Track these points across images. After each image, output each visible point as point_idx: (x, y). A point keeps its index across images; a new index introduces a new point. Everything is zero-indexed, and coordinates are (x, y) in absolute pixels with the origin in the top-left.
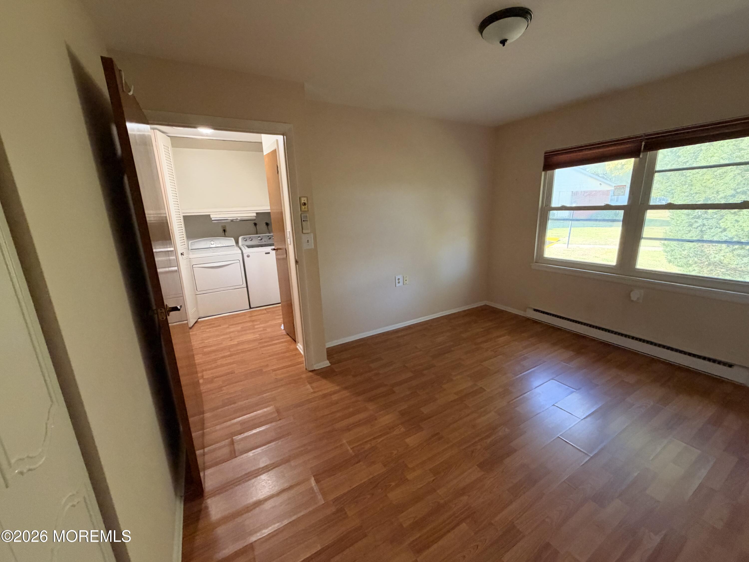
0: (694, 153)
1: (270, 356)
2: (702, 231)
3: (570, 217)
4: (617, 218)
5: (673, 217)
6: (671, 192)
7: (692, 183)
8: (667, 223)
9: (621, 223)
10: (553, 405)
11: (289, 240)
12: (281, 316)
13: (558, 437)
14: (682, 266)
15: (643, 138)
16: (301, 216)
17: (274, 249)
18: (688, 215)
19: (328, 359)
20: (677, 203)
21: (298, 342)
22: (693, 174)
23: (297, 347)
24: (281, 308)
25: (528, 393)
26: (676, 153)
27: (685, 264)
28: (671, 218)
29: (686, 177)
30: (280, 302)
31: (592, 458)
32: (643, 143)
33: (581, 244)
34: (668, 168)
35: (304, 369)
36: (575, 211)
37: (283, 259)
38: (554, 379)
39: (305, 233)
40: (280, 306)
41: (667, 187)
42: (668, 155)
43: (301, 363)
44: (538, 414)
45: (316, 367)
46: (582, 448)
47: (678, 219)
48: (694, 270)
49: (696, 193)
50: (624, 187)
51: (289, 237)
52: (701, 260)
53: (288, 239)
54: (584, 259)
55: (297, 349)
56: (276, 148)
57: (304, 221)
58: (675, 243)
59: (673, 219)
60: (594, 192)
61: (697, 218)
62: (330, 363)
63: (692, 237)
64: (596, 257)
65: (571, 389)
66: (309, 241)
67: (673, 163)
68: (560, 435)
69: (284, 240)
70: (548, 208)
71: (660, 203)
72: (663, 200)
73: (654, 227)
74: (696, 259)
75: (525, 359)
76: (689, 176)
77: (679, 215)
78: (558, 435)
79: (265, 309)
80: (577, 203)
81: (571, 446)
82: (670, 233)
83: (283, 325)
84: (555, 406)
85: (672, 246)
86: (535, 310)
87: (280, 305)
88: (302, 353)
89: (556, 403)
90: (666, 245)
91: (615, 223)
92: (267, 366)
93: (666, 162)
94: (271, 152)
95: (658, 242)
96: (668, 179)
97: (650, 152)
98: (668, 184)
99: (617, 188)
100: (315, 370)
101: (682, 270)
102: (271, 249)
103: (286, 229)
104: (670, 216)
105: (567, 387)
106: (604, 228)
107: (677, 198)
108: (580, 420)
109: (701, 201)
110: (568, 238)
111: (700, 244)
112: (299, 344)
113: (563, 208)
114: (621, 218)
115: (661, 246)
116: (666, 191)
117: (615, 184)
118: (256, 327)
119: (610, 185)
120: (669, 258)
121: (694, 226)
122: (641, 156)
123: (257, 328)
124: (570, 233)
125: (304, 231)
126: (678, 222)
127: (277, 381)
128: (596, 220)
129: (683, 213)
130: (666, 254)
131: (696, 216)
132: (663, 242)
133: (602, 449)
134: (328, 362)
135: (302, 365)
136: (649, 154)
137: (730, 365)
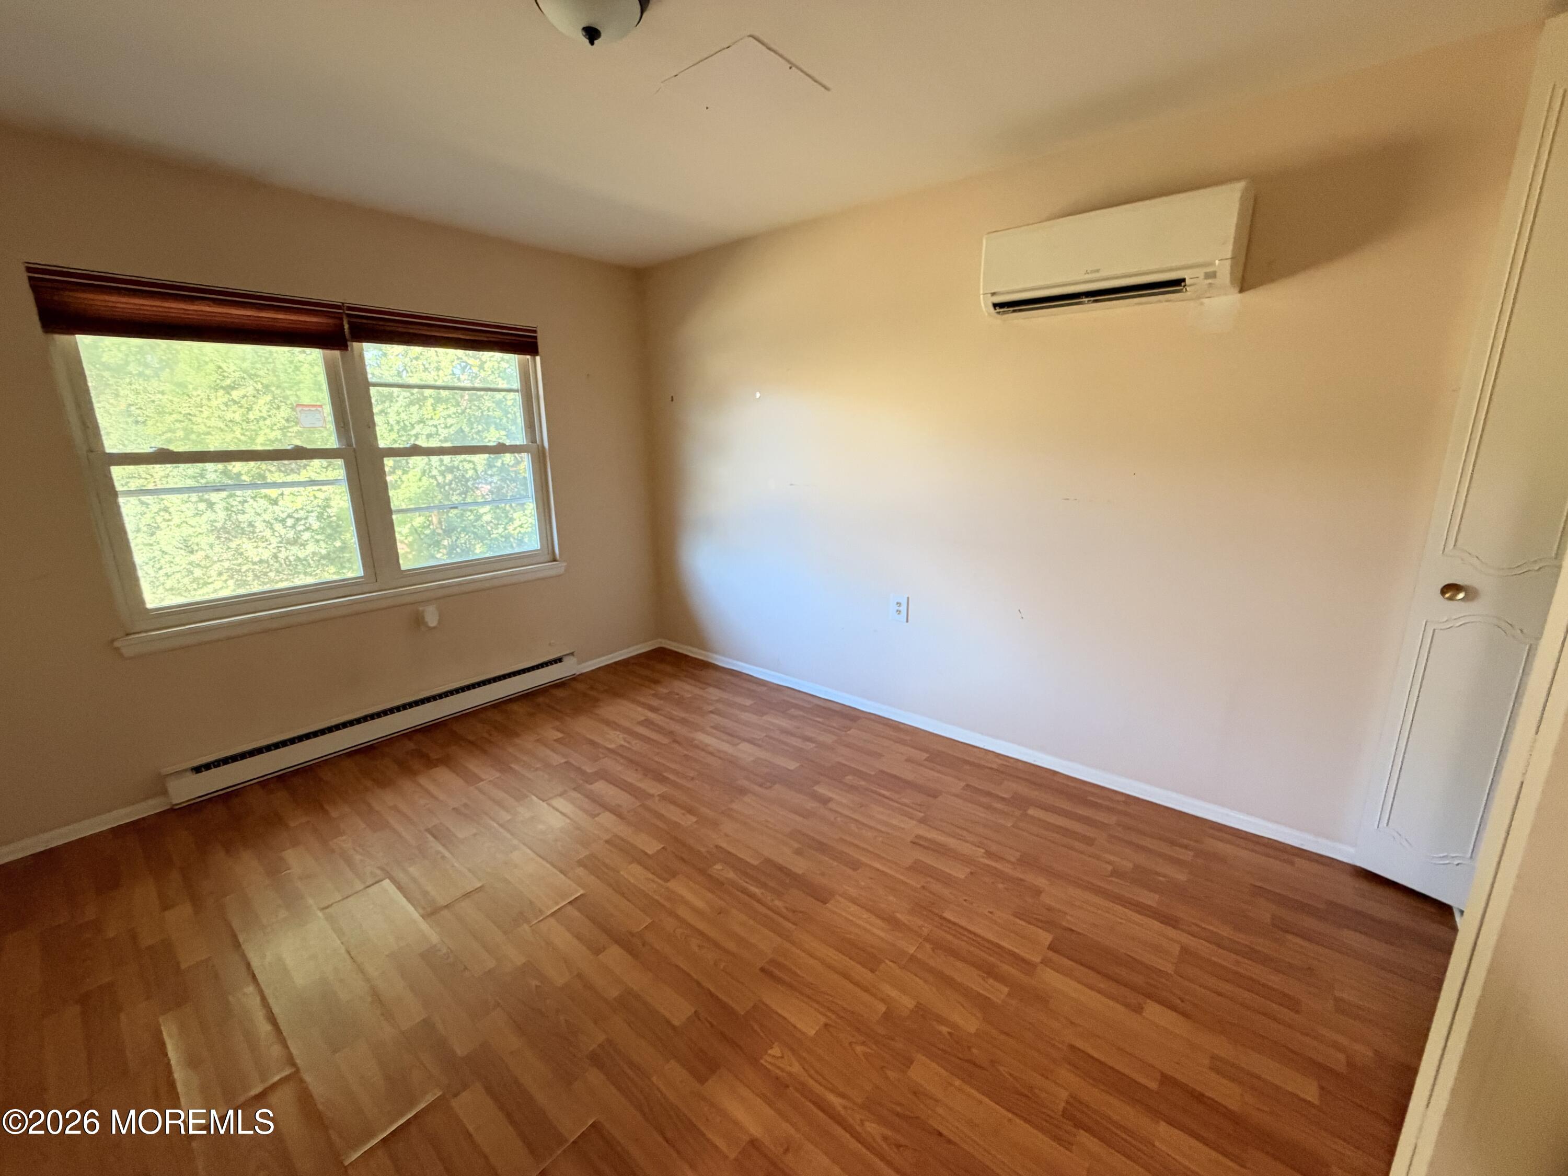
15: (340, 311)
32: (346, 323)
70: (100, 458)
86: (197, 770)
137: (559, 660)
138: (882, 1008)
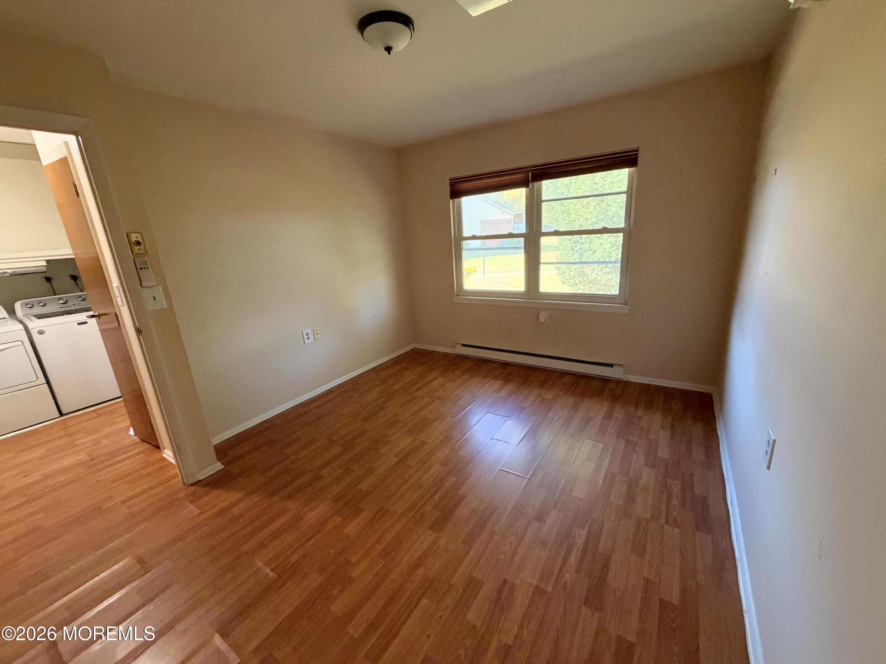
0: (567, 185)
1: (113, 482)
2: (580, 254)
3: (482, 246)
4: (520, 246)
5: (560, 243)
6: (556, 220)
7: (569, 212)
8: (556, 248)
9: (523, 250)
10: (491, 438)
11: (119, 299)
12: (127, 416)
13: (500, 469)
14: (572, 286)
15: (529, 169)
16: (134, 261)
17: (93, 316)
18: (570, 240)
19: (219, 460)
20: (561, 230)
21: (164, 449)
22: (569, 204)
23: (164, 455)
24: (123, 404)
25: (468, 433)
26: (555, 185)
27: (574, 284)
28: (559, 243)
29: (565, 206)
30: (120, 395)
31: (529, 479)
32: (530, 174)
33: (495, 273)
34: (551, 198)
35: (181, 485)
36: (485, 240)
37: (114, 329)
38: (489, 412)
39: (146, 287)
40: (120, 402)
41: (553, 216)
42: (550, 187)
43: (175, 476)
44: (481, 451)
45: (201, 476)
46: (521, 473)
47: (564, 244)
48: (580, 288)
49: (573, 221)
50: (521, 215)
51: (119, 295)
52: (583, 279)
53: (117, 298)
54: (500, 287)
55: (164, 459)
56: (67, 155)
57: (141, 269)
58: (564, 266)
59: (561, 244)
60: (498, 221)
61: (576, 243)
62: (222, 464)
63: (575, 260)
64: (508, 284)
65: (505, 418)
66: (156, 297)
67: (554, 193)
68: (501, 467)
69: (109, 299)
70: (460, 238)
71: (550, 230)
72: (552, 227)
73: (548, 253)
74: (580, 279)
75: (461, 397)
76: (567, 206)
77: (564, 240)
78: (499, 468)
79: (93, 411)
80: (486, 232)
81: (511, 474)
82: (560, 257)
83: (131, 429)
84: (493, 439)
85: (563, 268)
86: (463, 345)
87: (121, 399)
88: (173, 461)
89: (494, 436)
90: (558, 269)
91: (519, 251)
92: (111, 498)
93: (549, 192)
94: (57, 161)
95: (552, 266)
96: (553, 209)
97: (537, 183)
98: (553, 213)
99: (515, 217)
100: (199, 481)
101: (572, 289)
102: (87, 317)
103: (111, 284)
104: (559, 242)
105: (501, 417)
106: (512, 255)
107: (561, 225)
108: (515, 446)
109: (577, 227)
110: (483, 267)
111: (581, 265)
112: (166, 451)
113: (474, 238)
114: (522, 245)
115: (555, 269)
116: (553, 220)
117: (515, 213)
118: (77, 442)
119: (509, 213)
120: (562, 279)
121: (575, 250)
122: (530, 186)
123: (79, 445)
124: (484, 263)
125: (144, 284)
126: (564, 247)
127: (133, 515)
128: (503, 248)
129: (566, 239)
130: (559, 276)
131: (575, 241)
132: (556, 265)
133: (537, 468)
134: (219, 463)
135: (177, 479)
136: (536, 184)
137: (612, 366)
138: (353, 560)
